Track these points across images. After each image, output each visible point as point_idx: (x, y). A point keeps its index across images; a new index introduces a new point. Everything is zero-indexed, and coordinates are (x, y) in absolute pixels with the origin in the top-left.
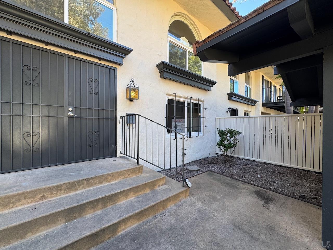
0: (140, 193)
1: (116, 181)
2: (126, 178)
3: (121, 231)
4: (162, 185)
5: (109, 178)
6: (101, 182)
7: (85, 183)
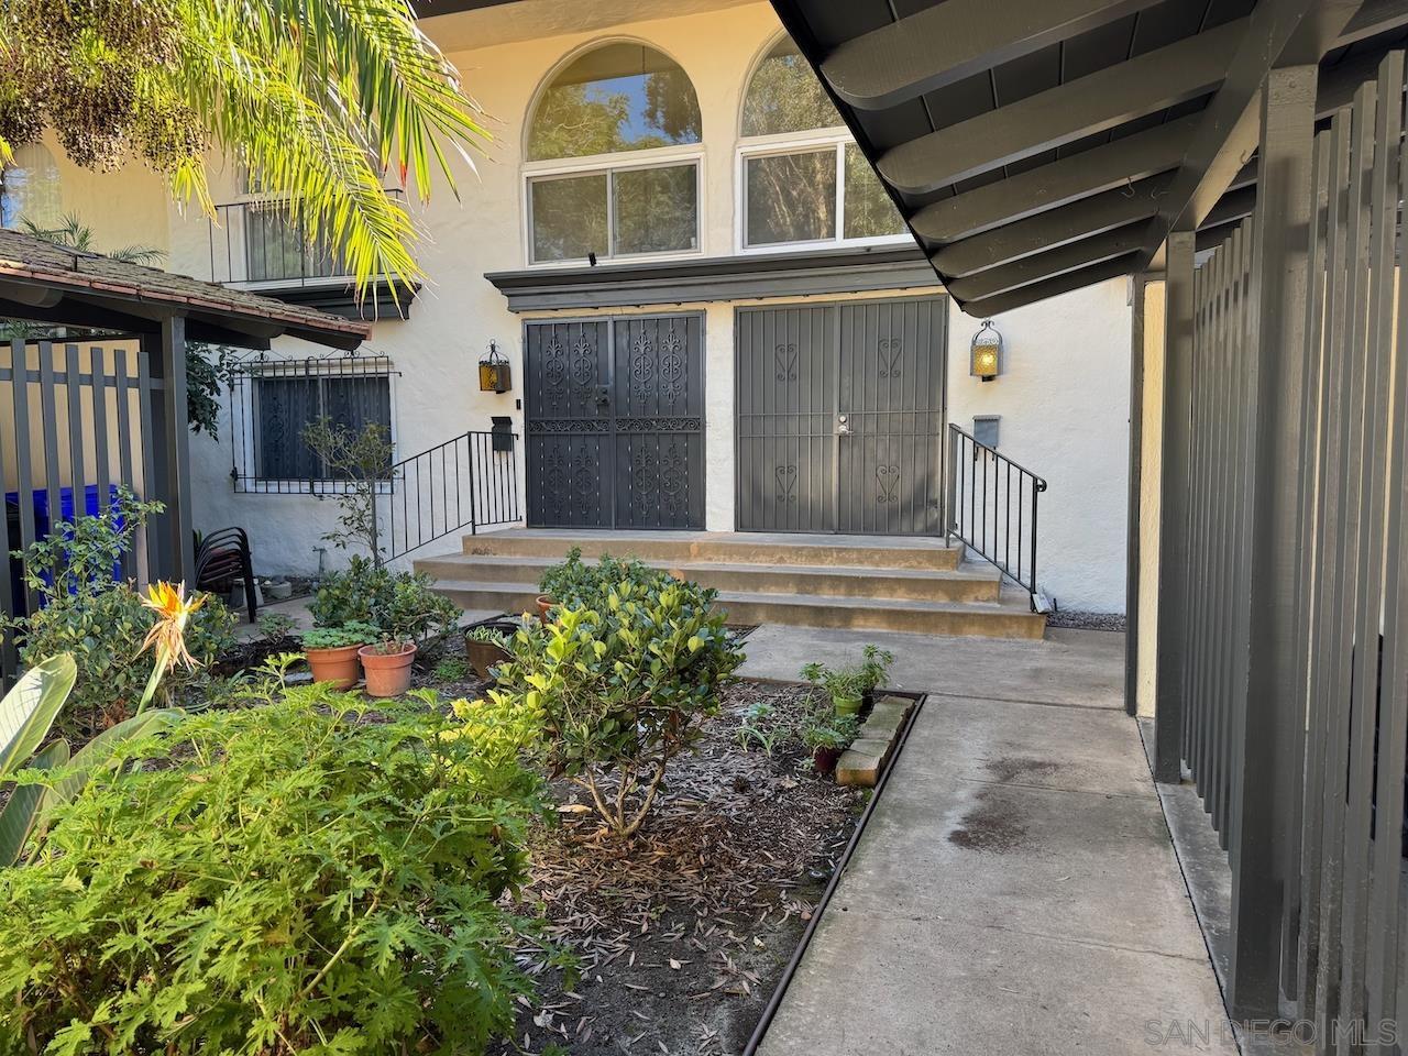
0: (922, 596)
1: (889, 569)
2: (912, 567)
3: (858, 626)
4: (988, 600)
5: (877, 557)
6: (861, 562)
7: (835, 555)
